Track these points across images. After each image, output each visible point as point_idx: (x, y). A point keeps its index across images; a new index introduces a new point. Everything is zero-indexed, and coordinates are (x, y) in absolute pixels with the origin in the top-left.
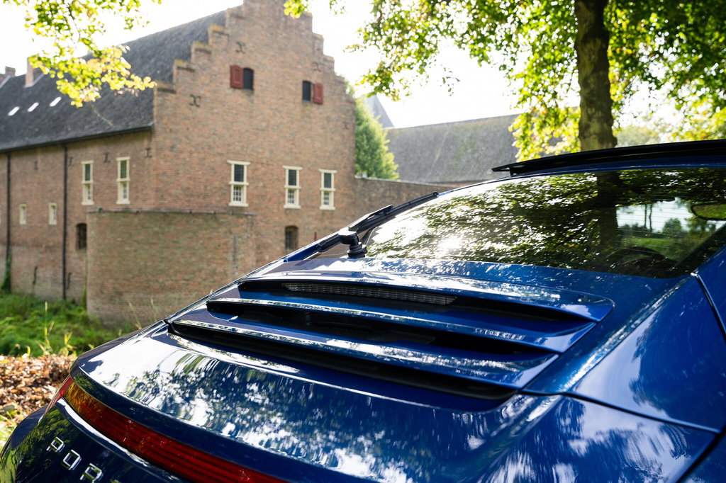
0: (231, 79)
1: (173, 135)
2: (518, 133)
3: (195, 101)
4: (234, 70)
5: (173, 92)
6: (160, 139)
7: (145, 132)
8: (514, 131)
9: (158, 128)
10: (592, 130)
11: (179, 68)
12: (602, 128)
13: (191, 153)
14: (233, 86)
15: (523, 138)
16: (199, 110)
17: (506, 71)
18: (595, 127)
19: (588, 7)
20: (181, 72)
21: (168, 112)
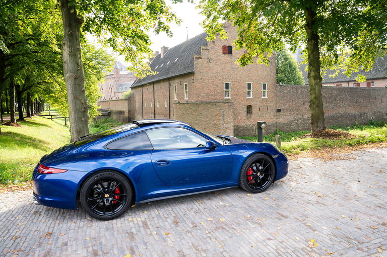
0: (223, 51)
1: (202, 74)
3: (209, 61)
4: (224, 47)
5: (201, 58)
6: (196, 76)
7: (191, 74)
9: (196, 72)
10: (311, 75)
11: (203, 49)
12: (315, 74)
13: (208, 80)
14: (224, 53)
16: (211, 64)
18: (313, 74)
20: (204, 51)
21: (200, 66)
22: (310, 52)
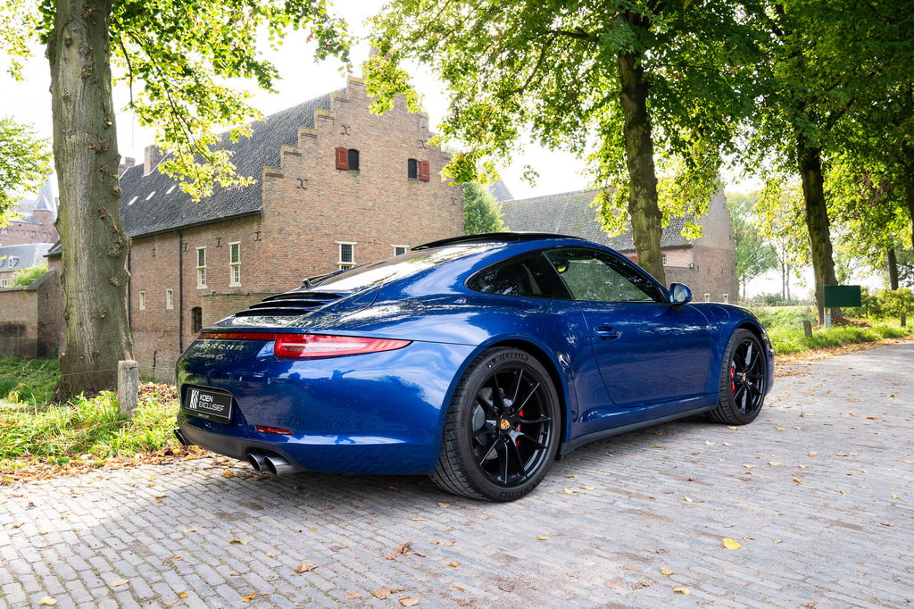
0: (337, 161)
1: (281, 218)
2: (600, 209)
3: (302, 184)
4: (340, 151)
5: (281, 176)
6: (269, 222)
7: (254, 216)
8: (595, 207)
9: (267, 212)
10: (639, 205)
11: (285, 153)
12: (648, 203)
13: (299, 234)
14: (339, 168)
15: (603, 213)
16: (306, 193)
17: (578, 152)
18: (642, 203)
19: (630, 99)
20: (288, 157)
21: (278, 198)
22: (634, 152)
